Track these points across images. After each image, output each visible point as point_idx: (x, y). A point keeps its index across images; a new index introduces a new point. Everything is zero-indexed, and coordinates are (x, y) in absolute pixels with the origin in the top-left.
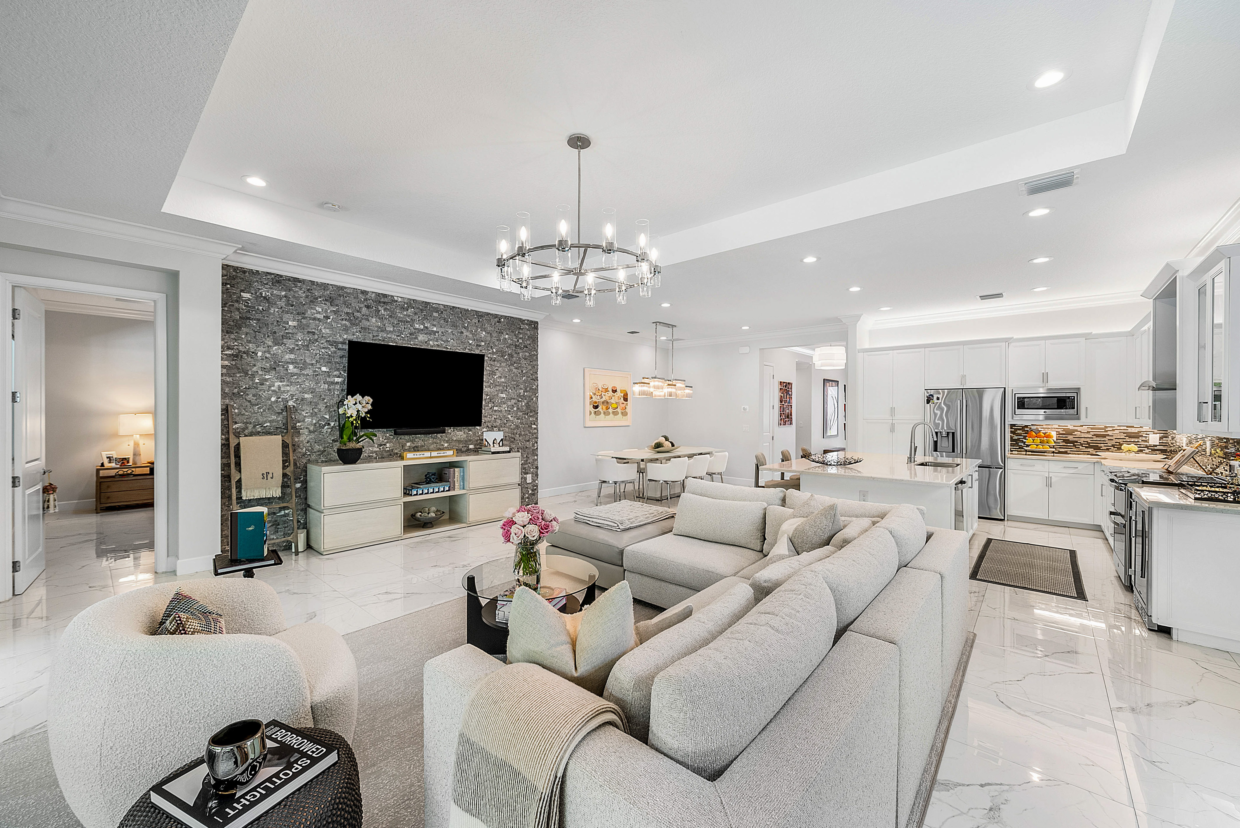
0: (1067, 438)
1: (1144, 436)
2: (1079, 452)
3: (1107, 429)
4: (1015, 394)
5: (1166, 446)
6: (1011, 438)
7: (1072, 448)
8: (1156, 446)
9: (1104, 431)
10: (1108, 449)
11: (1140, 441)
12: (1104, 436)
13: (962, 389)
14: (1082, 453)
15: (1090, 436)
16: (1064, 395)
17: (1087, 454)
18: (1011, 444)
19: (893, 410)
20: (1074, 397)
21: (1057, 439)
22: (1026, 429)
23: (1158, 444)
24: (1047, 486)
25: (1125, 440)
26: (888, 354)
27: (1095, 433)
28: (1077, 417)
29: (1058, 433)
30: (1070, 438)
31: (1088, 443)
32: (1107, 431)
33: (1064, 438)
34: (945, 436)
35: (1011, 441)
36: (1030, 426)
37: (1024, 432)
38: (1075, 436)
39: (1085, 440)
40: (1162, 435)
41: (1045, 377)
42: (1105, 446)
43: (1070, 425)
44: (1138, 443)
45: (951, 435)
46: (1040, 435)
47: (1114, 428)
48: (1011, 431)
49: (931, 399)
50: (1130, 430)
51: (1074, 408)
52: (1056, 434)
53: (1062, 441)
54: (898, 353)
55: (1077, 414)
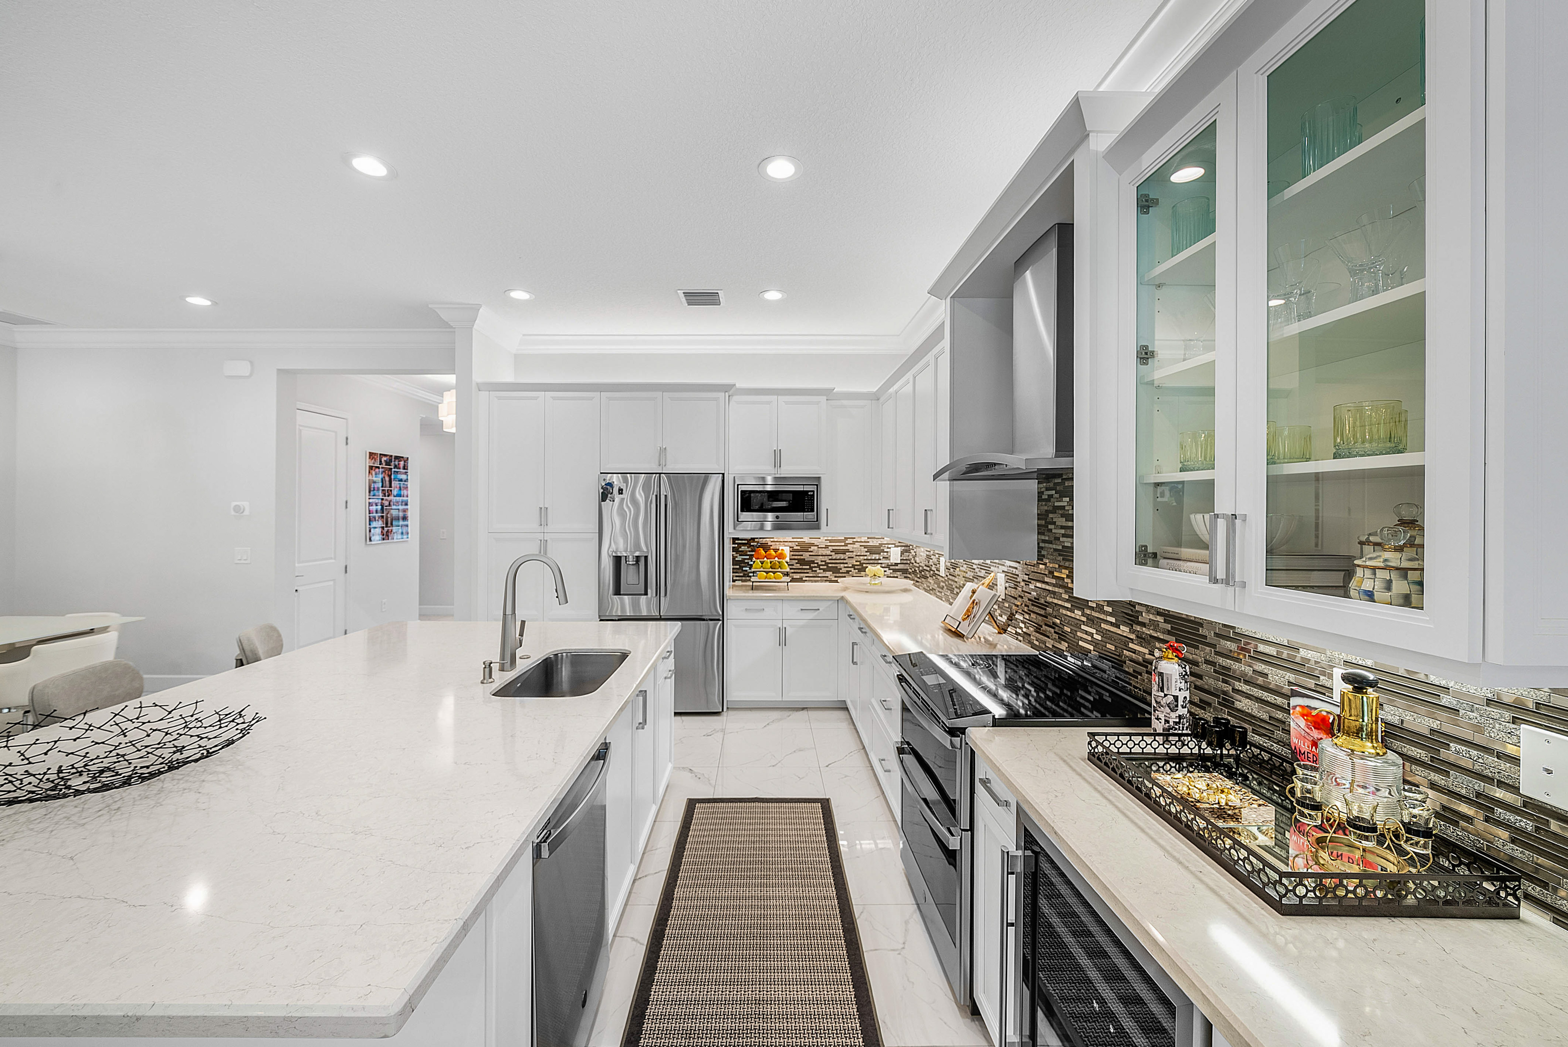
0: (802, 557)
1: (885, 550)
2: (816, 578)
3: (847, 542)
4: (738, 485)
5: (907, 564)
6: (734, 558)
7: (808, 573)
8: (896, 564)
9: (843, 544)
10: (848, 572)
11: (881, 558)
12: (844, 552)
13: (660, 474)
14: (819, 579)
15: (829, 553)
16: (800, 488)
17: (826, 581)
18: (733, 569)
19: (543, 512)
20: (813, 491)
21: (790, 559)
22: (752, 544)
23: (899, 562)
24: (780, 645)
25: (865, 558)
26: (536, 398)
27: (834, 548)
28: (815, 525)
29: (793, 550)
30: (806, 556)
31: (826, 564)
32: (846, 545)
33: (799, 557)
34: (633, 564)
35: (733, 565)
36: (757, 538)
37: (750, 549)
38: (811, 554)
39: (823, 558)
40: (903, 548)
41: (777, 457)
42: (845, 567)
43: (806, 537)
44: (880, 562)
45: (643, 559)
46: (770, 554)
47: (855, 540)
48: (733, 548)
49: (609, 493)
50: (872, 543)
51: (813, 511)
52: (789, 551)
53: (797, 561)
54: (554, 398)
55: (817, 521)
